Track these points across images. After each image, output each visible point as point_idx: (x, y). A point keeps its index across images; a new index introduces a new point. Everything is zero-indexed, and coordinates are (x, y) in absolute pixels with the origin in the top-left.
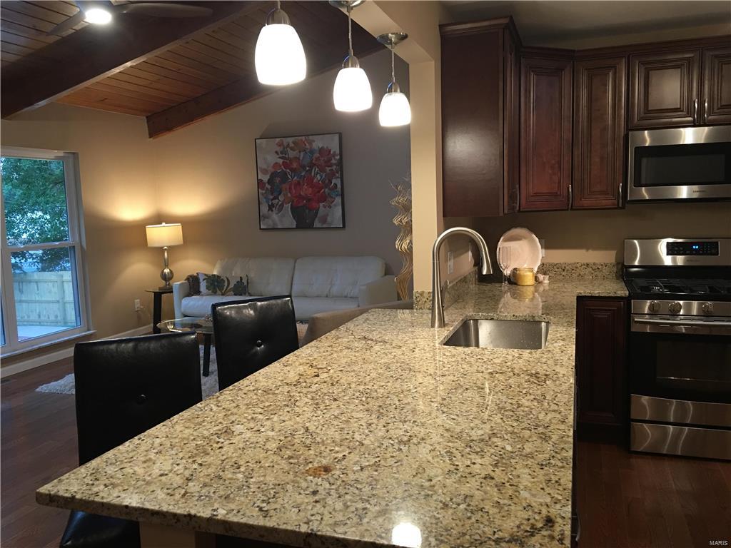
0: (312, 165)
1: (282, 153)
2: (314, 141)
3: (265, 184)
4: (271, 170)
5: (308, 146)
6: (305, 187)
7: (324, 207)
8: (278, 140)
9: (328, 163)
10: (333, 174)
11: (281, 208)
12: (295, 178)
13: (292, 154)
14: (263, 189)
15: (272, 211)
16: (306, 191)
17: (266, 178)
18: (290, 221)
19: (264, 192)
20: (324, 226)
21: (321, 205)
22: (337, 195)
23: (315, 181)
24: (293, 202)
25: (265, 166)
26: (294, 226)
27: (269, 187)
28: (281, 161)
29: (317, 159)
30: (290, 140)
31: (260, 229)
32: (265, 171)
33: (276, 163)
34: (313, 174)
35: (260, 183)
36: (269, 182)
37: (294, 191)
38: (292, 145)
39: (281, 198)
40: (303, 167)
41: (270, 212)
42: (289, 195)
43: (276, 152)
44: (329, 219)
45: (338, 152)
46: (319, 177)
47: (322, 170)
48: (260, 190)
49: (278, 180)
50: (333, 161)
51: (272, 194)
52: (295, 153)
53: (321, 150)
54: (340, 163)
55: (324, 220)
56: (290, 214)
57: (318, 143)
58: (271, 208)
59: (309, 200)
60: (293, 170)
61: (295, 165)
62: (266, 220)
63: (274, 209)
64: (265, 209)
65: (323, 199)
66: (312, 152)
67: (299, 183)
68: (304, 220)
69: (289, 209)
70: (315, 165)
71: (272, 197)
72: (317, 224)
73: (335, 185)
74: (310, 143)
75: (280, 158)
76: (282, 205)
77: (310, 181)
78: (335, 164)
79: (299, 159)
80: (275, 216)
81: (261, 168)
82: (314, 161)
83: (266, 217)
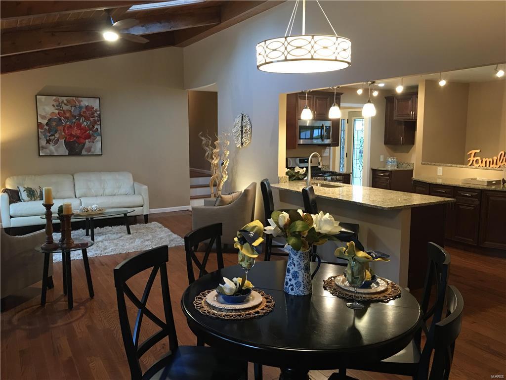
0: (80, 116)
1: (57, 106)
2: (82, 101)
3: (43, 126)
4: (49, 117)
5: (77, 103)
6: (75, 129)
7: (89, 142)
8: (55, 97)
9: (92, 115)
10: (95, 123)
11: (57, 142)
12: (68, 123)
13: (65, 108)
14: (42, 128)
15: (50, 144)
16: (76, 131)
17: (44, 122)
18: (63, 150)
19: (43, 131)
20: (89, 154)
21: (87, 141)
22: (98, 135)
23: (82, 125)
24: (66, 138)
25: (43, 114)
26: (67, 154)
27: (47, 128)
28: (57, 112)
29: (85, 112)
30: (64, 99)
31: (40, 156)
32: (44, 117)
33: (53, 113)
34: (81, 121)
35: (39, 125)
36: (47, 124)
37: (67, 132)
38: (65, 102)
39: (57, 135)
40: (74, 117)
41: (48, 144)
42: (63, 134)
43: (53, 105)
44: (92, 150)
45: (99, 109)
46: (85, 123)
47: (87, 119)
48: (40, 130)
49: (54, 124)
50: (96, 115)
51: (50, 133)
52: (68, 107)
53: (87, 107)
54: (99, 116)
55: (89, 150)
56: (64, 146)
57: (85, 102)
58: (48, 142)
59: (78, 137)
60: (66, 118)
61: (68, 115)
62: (44, 150)
63: (51, 142)
64: (43, 142)
65: (89, 137)
66: (80, 107)
67: (70, 127)
68: (75, 148)
69: (63, 143)
70: (82, 116)
71: (49, 135)
72: (84, 152)
73: (97, 129)
74: (79, 102)
75: (56, 109)
76: (58, 140)
77: (79, 126)
78: (97, 117)
79: (71, 111)
80: (52, 147)
81: (40, 115)
82: (82, 113)
83: (43, 148)
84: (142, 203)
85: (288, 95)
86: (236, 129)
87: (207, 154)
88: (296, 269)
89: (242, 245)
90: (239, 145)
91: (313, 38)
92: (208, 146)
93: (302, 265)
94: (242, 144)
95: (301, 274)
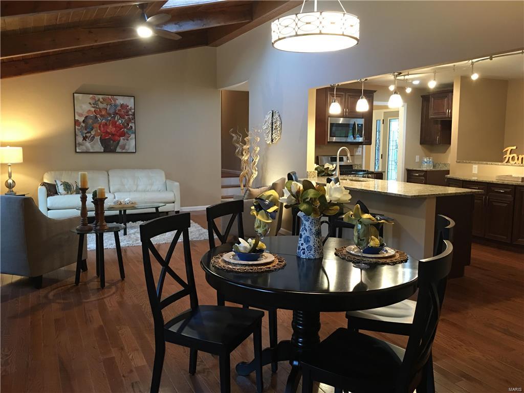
0: (115, 114)
1: (93, 104)
2: (117, 99)
3: (80, 123)
4: (85, 114)
5: (113, 102)
6: (111, 127)
7: (124, 140)
8: (91, 96)
9: (127, 113)
10: (130, 120)
11: (93, 139)
12: (104, 121)
13: (101, 106)
14: (79, 125)
15: (86, 140)
16: (111, 129)
17: (81, 119)
18: (99, 147)
19: (79, 128)
20: (124, 151)
21: (122, 138)
22: (133, 133)
23: (117, 123)
24: (101, 135)
25: (80, 111)
26: (103, 151)
27: (84, 125)
28: (93, 109)
29: (119, 110)
30: (100, 97)
31: (76, 152)
32: (80, 115)
33: (90, 110)
34: (116, 119)
35: (76, 122)
36: (84, 121)
37: (102, 129)
38: (101, 100)
39: (93, 133)
40: (109, 114)
41: (84, 141)
42: (99, 131)
43: (90, 103)
44: (127, 147)
45: (133, 108)
46: (120, 121)
47: (122, 117)
48: (76, 126)
49: (90, 121)
50: (130, 113)
51: (86, 130)
52: (104, 105)
53: (122, 105)
54: (134, 114)
55: (123, 147)
56: (100, 143)
57: (120, 101)
58: (85, 138)
59: (113, 135)
60: (102, 116)
61: (103, 113)
62: (81, 146)
63: (87, 139)
64: (80, 139)
65: (123, 134)
66: (116, 106)
67: (106, 124)
68: (110, 146)
69: (99, 140)
70: (117, 114)
71: (86, 132)
72: (118, 150)
73: (131, 127)
74: (115, 100)
75: (92, 107)
76: (94, 137)
77: (114, 124)
78: (131, 115)
79: (106, 109)
80: (88, 144)
81: (77, 112)
82: (117, 112)
83: (80, 144)
84: (173, 200)
85: (317, 90)
86: (266, 126)
87: (237, 151)
88: (307, 234)
89: (258, 212)
90: (269, 142)
91: (321, 14)
92: (238, 143)
93: (314, 231)
94: (272, 141)
95: (312, 239)
